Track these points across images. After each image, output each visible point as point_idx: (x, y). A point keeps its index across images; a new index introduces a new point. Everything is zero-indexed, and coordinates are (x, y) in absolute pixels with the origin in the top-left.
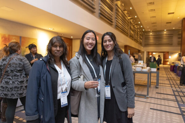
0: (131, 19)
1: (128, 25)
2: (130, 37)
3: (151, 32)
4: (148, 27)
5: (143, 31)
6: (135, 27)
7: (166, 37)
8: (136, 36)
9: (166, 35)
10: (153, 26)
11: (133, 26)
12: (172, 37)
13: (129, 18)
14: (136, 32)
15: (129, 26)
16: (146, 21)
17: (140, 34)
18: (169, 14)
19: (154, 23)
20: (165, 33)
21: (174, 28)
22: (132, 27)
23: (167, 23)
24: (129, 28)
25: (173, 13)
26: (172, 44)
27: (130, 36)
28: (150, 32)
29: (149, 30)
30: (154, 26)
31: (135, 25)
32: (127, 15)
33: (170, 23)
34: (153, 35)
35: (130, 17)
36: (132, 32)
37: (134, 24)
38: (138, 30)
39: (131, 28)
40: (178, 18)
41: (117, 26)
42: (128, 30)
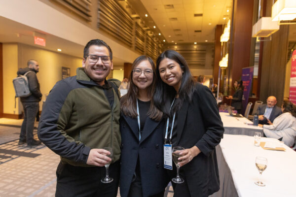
0: (137, 18)
1: (132, 29)
2: (135, 49)
3: (176, 45)
4: (170, 36)
5: (163, 43)
6: (147, 34)
7: (196, 53)
8: (150, 49)
9: (196, 50)
10: (176, 35)
11: (143, 32)
12: (204, 54)
13: (134, 16)
14: (150, 43)
15: (134, 31)
16: (164, 26)
17: (159, 47)
18: (196, 15)
19: (177, 30)
20: (195, 47)
21: (206, 41)
22: (140, 33)
23: (196, 31)
24: (134, 33)
25: (201, 15)
26: (204, 65)
27: (136, 47)
28: (174, 44)
29: (173, 42)
30: (179, 35)
31: (148, 30)
32: (128, 10)
33: (200, 31)
34: (178, 49)
35: (135, 14)
36: (140, 41)
37: (144, 29)
38: (155, 41)
39: (137, 34)
40: (210, 24)
41: (100, 24)
42: (131, 37)
